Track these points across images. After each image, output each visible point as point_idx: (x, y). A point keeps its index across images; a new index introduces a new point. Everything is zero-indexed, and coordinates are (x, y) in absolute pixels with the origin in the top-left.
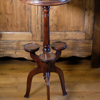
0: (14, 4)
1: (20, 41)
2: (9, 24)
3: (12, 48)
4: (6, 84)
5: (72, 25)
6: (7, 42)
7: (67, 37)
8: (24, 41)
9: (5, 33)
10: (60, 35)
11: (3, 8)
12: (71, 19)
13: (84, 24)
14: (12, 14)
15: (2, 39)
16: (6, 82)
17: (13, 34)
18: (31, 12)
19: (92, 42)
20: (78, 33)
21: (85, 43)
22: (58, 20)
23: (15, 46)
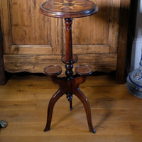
0: (32, 14)
1: (38, 55)
2: (27, 37)
3: (30, 63)
4: (24, 102)
5: (95, 37)
6: (25, 56)
7: (90, 51)
8: (43, 55)
9: (23, 46)
10: (82, 48)
11: (20, 20)
12: (94, 31)
13: (108, 36)
14: (30, 26)
15: (19, 53)
16: (23, 100)
17: (31, 48)
18: (50, 24)
19: (116, 56)
20: (102, 46)
21: (109, 57)
22: (80, 32)
23: (33, 61)
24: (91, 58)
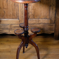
0: (9, 2)
1: (12, 24)
2: (6, 14)
3: (7, 29)
4: (4, 50)
5: (42, 15)
7: (40, 22)
8: (14, 24)
9: (3, 19)
10: (35, 21)
11: (2, 5)
15: (1, 23)
16: (4, 49)
17: (8, 20)
18: (18, 7)
19: (54, 25)
20: (46, 20)
21: (50, 25)
22: (34, 12)
23: (9, 27)
24: (40, 26)
